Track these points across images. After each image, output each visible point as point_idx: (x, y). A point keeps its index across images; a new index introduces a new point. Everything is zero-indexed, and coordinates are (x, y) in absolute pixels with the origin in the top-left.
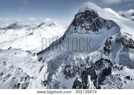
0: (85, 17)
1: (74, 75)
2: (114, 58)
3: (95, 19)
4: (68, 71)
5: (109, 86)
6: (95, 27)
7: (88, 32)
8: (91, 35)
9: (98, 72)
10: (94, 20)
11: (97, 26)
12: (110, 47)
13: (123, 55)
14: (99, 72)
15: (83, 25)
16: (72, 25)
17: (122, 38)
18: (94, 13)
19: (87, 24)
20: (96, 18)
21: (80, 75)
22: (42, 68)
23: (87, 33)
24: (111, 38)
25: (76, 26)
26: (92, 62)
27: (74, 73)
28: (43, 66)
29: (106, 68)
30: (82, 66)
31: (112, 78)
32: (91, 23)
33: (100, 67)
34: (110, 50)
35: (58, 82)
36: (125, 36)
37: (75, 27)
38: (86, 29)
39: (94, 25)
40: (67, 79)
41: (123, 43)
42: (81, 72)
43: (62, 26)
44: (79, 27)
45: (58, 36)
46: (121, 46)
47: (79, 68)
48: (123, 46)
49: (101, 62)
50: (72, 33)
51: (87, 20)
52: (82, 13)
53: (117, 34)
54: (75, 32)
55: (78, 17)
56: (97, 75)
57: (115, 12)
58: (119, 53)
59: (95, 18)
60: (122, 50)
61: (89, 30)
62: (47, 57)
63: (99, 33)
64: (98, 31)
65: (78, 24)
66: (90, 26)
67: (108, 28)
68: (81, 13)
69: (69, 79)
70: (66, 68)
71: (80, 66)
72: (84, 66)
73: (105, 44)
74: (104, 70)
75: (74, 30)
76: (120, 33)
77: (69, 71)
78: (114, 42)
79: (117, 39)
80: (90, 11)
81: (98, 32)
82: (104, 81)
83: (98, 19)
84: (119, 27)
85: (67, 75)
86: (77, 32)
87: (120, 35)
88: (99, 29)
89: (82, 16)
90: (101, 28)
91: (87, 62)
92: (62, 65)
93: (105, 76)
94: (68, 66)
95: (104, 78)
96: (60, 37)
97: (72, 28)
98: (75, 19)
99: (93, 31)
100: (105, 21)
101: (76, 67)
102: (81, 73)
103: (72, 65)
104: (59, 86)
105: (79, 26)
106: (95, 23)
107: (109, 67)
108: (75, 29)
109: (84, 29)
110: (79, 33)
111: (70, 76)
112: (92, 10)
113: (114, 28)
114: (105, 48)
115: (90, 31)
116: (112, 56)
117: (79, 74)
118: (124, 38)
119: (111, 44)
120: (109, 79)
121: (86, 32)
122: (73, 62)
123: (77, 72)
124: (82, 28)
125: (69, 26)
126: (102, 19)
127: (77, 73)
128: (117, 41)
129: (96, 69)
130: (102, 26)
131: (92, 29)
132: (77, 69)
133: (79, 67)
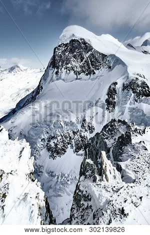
0: (72, 51)
1: (63, 150)
2: (123, 114)
3: (88, 55)
4: (53, 145)
5: (132, 162)
6: (89, 68)
7: (79, 78)
8: (84, 81)
9: (110, 142)
10: (86, 56)
11: (92, 65)
12: (115, 99)
13: (134, 109)
14: (112, 141)
15: (69, 65)
16: (50, 66)
17: (131, 82)
18: (85, 43)
19: (76, 64)
20: (90, 53)
21: (74, 148)
22: (21, 152)
23: (77, 79)
24: (115, 84)
25: (58, 68)
26: (90, 125)
27: (64, 146)
28: (24, 148)
29: (123, 135)
30: (74, 133)
31: (134, 148)
32: (82, 61)
33: (112, 133)
34: (115, 102)
35: (39, 165)
36: (135, 79)
37: (56, 70)
38: (76, 73)
39: (88, 65)
40: (54, 158)
41: (133, 89)
42: (74, 143)
43: (33, 70)
44: (63, 69)
45: (28, 87)
46: (131, 95)
47: (70, 138)
48: (133, 94)
49: (112, 126)
50: (52, 80)
51: (75, 57)
52: (66, 45)
53: (123, 77)
54: (57, 79)
55: (59, 52)
56: (109, 146)
57: (117, 40)
58: (128, 106)
59: (88, 52)
60: (132, 101)
61: (79, 74)
62: (14, 127)
63: (97, 77)
64: (94, 73)
65: (60, 64)
66: (81, 67)
67: (110, 67)
68: (64, 45)
69: (58, 158)
70: (49, 141)
71: (72, 134)
72: (78, 134)
73: (108, 94)
74: (119, 138)
75: (55, 75)
76: (128, 74)
77: (56, 145)
78: (120, 89)
79: (124, 85)
80: (78, 41)
81: (95, 76)
82: (123, 155)
83: (92, 54)
84: (125, 65)
85: (52, 151)
86: (60, 78)
87: (128, 77)
88: (95, 71)
89: (65, 51)
90: (98, 69)
91: (83, 126)
92: (43, 137)
93: (123, 147)
94: (53, 138)
95: (122, 150)
96: (32, 90)
97: (51, 72)
98: (54, 57)
99: (87, 75)
100: (104, 56)
101: (66, 137)
102: (74, 145)
103: (59, 134)
104: (42, 172)
105: (62, 67)
106: (88, 62)
107: (127, 132)
108: (57, 73)
109: (72, 72)
110: (63, 80)
111: (58, 153)
112: (81, 39)
113: (118, 68)
114: (107, 101)
115: (82, 75)
116: (119, 111)
117: (72, 147)
118: (134, 81)
119: (116, 93)
120: (130, 150)
121: (75, 76)
122: (60, 130)
123: (68, 144)
124: (68, 72)
125: (46, 68)
126: (100, 53)
127: (69, 146)
128: (125, 87)
129: (107, 138)
130: (101, 65)
131: (84, 72)
132: (68, 139)
133: (70, 135)
